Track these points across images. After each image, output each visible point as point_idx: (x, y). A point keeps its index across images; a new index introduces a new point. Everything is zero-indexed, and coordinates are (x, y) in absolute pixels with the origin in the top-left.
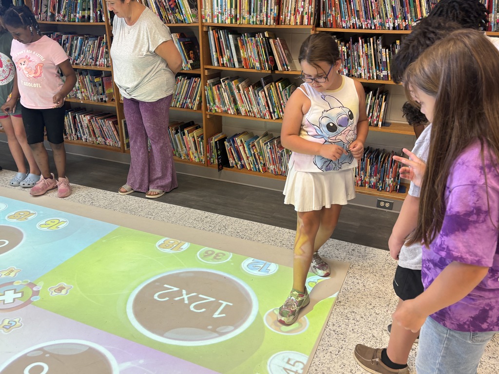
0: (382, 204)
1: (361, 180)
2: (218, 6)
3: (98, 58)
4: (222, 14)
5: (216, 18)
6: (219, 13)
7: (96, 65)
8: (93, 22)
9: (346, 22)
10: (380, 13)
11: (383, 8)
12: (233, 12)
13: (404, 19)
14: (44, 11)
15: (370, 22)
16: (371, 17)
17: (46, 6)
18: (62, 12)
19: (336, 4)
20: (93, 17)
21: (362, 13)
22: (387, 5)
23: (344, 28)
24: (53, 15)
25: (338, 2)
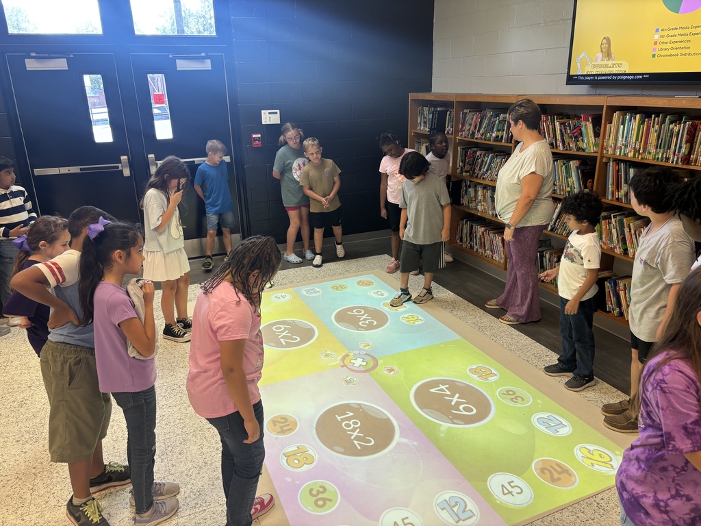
2: (623, 137)
5: (619, 150)
6: (623, 145)
8: (504, 142)
12: (637, 146)
14: (467, 129)
17: (470, 124)
18: (481, 131)
20: (505, 138)
24: (473, 133)
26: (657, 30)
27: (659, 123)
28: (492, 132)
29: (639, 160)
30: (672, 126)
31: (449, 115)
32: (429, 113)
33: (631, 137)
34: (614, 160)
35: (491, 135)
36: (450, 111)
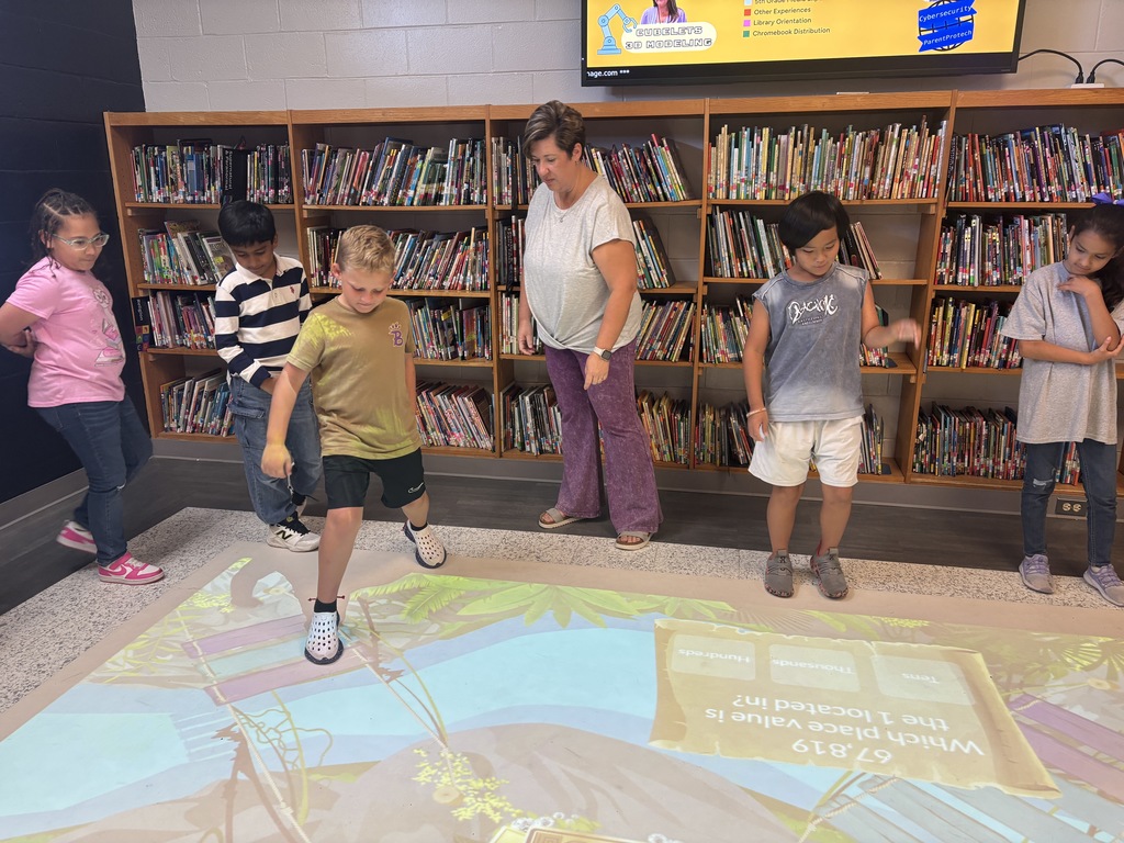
0: (1067, 507)
1: (1016, 468)
2: (739, 168)
3: (447, 274)
4: (748, 182)
5: (735, 191)
6: (742, 180)
7: (441, 287)
8: (450, 204)
9: (995, 191)
10: (1059, 175)
11: (1064, 166)
12: (773, 179)
13: (1102, 183)
14: (333, 185)
15: (1044, 190)
16: (1044, 181)
17: (340, 176)
18: (376, 188)
19: (975, 162)
20: (451, 195)
21: (1026, 175)
22: (1073, 162)
23: (990, 201)
24: (356, 192)
25: (977, 158)
27: (805, 140)
28: (407, 188)
29: (781, 203)
30: (830, 142)
31: (259, 160)
32: (182, 160)
33: (757, 167)
34: (723, 208)
35: (405, 194)
36: (261, 152)
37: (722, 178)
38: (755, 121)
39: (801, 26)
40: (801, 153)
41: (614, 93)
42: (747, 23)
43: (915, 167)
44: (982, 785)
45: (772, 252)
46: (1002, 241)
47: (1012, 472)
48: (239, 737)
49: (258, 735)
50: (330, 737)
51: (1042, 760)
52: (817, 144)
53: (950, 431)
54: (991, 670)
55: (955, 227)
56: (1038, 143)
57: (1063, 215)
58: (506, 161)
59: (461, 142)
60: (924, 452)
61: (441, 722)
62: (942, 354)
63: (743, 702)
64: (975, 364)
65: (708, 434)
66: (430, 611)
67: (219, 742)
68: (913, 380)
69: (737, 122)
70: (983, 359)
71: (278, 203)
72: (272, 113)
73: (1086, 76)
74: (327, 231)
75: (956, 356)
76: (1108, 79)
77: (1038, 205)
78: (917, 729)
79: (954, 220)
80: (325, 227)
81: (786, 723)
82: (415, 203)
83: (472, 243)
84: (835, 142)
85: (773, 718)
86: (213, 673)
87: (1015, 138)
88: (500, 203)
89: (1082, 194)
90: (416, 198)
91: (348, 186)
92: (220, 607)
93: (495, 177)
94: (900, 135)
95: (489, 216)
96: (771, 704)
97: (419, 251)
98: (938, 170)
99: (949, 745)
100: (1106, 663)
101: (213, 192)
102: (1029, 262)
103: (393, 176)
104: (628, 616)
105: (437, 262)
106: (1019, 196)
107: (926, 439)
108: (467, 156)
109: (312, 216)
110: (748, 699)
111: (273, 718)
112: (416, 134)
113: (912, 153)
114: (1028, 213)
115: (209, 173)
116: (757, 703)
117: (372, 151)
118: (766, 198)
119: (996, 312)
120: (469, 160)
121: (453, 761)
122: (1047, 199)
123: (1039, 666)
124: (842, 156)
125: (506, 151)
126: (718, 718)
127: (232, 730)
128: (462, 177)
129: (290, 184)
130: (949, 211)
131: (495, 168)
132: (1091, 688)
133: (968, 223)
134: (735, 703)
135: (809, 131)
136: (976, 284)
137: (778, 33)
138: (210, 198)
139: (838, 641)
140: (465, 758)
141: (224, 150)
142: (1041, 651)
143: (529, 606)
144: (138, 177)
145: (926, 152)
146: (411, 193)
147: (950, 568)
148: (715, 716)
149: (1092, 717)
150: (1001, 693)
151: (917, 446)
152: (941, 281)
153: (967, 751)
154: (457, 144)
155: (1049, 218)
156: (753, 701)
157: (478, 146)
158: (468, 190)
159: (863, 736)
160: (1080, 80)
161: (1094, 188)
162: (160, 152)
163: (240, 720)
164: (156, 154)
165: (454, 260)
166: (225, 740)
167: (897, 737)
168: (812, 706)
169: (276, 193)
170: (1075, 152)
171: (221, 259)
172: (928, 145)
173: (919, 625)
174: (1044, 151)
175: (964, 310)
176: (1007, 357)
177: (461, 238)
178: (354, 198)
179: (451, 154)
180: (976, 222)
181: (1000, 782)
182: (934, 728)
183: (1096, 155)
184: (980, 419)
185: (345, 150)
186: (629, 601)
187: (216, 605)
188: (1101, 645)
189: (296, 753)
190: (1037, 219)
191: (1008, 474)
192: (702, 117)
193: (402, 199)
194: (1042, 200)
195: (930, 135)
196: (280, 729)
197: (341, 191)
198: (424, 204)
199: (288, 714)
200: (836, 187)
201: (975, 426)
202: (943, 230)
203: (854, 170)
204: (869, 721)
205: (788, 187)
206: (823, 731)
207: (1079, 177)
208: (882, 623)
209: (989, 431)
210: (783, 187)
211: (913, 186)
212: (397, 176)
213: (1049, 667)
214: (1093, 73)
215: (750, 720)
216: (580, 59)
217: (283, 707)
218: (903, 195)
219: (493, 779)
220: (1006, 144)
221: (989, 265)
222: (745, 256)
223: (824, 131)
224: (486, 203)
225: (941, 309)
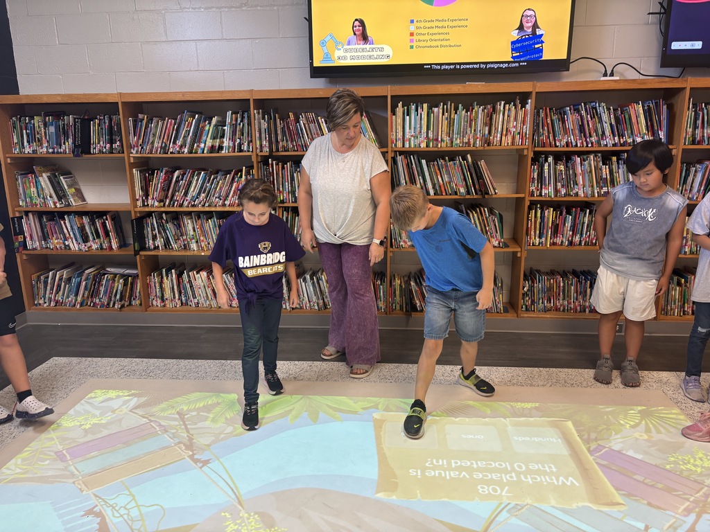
1: (580, 306)
2: (410, 129)
3: (227, 196)
4: (416, 137)
5: (408, 142)
6: (412, 136)
7: (224, 205)
8: (229, 152)
9: (560, 141)
10: (596, 131)
11: (599, 126)
12: (431, 135)
13: (621, 135)
14: (151, 141)
15: (588, 140)
16: (588, 135)
17: (154, 135)
18: (179, 143)
19: (548, 124)
20: (229, 147)
21: (577, 132)
22: (604, 123)
23: (557, 147)
24: (166, 145)
25: (549, 121)
26: (412, 21)
27: (449, 111)
28: (200, 142)
29: (436, 149)
30: (464, 112)
31: (99, 125)
32: (45, 125)
33: (421, 127)
34: (401, 153)
35: (198, 146)
36: (100, 120)
37: (400, 135)
38: (418, 100)
39: (444, 43)
40: (447, 119)
41: (331, 82)
42: (412, 41)
43: (514, 127)
44: (580, 504)
45: (432, 179)
46: (566, 170)
47: (578, 308)
48: (99, 515)
49: (113, 513)
50: (163, 509)
51: (614, 486)
52: (456, 113)
53: (542, 285)
54: (578, 431)
55: (539, 162)
56: (583, 112)
57: (599, 155)
58: (264, 125)
59: (234, 113)
60: (527, 298)
61: (238, 492)
62: (535, 238)
63: (432, 463)
64: (554, 244)
65: (398, 293)
66: (226, 418)
67: (86, 519)
68: (519, 255)
69: (408, 100)
70: (558, 240)
71: (112, 153)
72: (107, 95)
73: (609, 72)
74: (147, 171)
75: (543, 239)
76: (621, 74)
77: (585, 149)
78: (538, 472)
79: (538, 158)
80: (146, 168)
81: (459, 475)
82: (205, 152)
83: (243, 176)
84: (467, 112)
85: (451, 472)
86: (78, 471)
87: (570, 110)
88: (261, 151)
89: (609, 142)
90: (206, 149)
91: (161, 142)
92: (81, 425)
93: (257, 135)
94: (504, 108)
95: (254, 159)
96: (449, 463)
97: (208, 182)
98: (527, 129)
99: (558, 481)
100: (643, 422)
101: (67, 146)
102: (581, 183)
103: (191, 134)
104: (356, 413)
105: (221, 189)
106: (574, 144)
107: (528, 290)
108: (239, 122)
109: (137, 161)
110: (434, 461)
111: (122, 500)
112: (204, 108)
113: (512, 119)
114: (580, 154)
115: (64, 133)
116: (441, 463)
117: (176, 119)
118: (427, 146)
119: (564, 213)
120: (240, 124)
121: (249, 519)
122: (590, 145)
123: (605, 427)
124: (471, 120)
125: (264, 118)
126: (417, 475)
127: (95, 510)
128: (236, 135)
129: (121, 141)
130: (535, 153)
131: (257, 129)
132: (637, 439)
133: (546, 160)
134: (427, 464)
135: (451, 105)
136: (553, 196)
137: (431, 47)
138: (65, 150)
139: (487, 419)
140: (256, 516)
141: (75, 119)
142: (605, 417)
143: (292, 410)
144: (15, 137)
145: (520, 119)
146: (202, 145)
147: (548, 369)
148: (415, 473)
149: (639, 457)
150: (585, 445)
151: (523, 295)
152: (532, 195)
153: (569, 484)
154: (232, 114)
155: (592, 157)
156: (438, 462)
157: (246, 115)
158: (240, 143)
159: (507, 479)
160: (605, 75)
161: (616, 138)
162: (30, 121)
163: (99, 502)
164: (27, 121)
165: (232, 187)
166: (90, 517)
167: (526, 478)
168: (474, 462)
169: (111, 146)
170: (605, 117)
171: (73, 190)
172: (521, 114)
173: (533, 406)
174: (587, 117)
175: (546, 212)
176: (572, 239)
177: (236, 174)
178: (165, 149)
179: (228, 120)
180: (550, 159)
181: (591, 502)
182: (548, 471)
183: (617, 119)
184: (559, 277)
185: (157, 119)
186: (355, 403)
187: (78, 424)
188: (640, 412)
189: (140, 523)
190: (585, 157)
191: (576, 309)
192: (386, 97)
193: (197, 149)
194: (587, 146)
195: (521, 108)
196: (128, 507)
197: (156, 145)
198: (211, 152)
199: (134, 496)
200: (469, 139)
201: (556, 281)
202: (532, 164)
203: (479, 129)
204: (509, 469)
205: (440, 140)
206: (482, 478)
207: (608, 132)
208: (512, 406)
209: (564, 284)
210: (437, 140)
211: (513, 138)
212: (193, 135)
213: (611, 427)
214: (612, 71)
215: (437, 475)
216: (308, 61)
217: (130, 492)
218: (508, 143)
219: (276, 528)
220: (565, 113)
221: (559, 185)
222: (415, 182)
223: (460, 105)
224: (252, 151)
225: (534, 211)
